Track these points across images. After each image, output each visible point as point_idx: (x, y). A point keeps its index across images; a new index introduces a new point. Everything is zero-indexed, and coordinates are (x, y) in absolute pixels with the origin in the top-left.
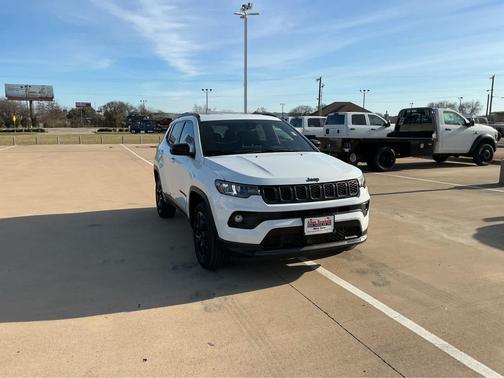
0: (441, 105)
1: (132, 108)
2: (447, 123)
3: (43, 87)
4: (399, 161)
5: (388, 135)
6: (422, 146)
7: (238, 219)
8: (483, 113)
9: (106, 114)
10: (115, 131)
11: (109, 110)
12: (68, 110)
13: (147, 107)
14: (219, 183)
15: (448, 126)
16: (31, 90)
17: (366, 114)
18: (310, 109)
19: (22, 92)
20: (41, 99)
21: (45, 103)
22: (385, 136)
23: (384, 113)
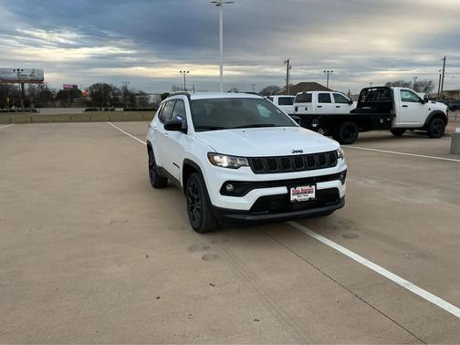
0: (397, 84)
1: (115, 89)
2: (403, 100)
3: (33, 71)
4: (361, 135)
5: (351, 112)
6: (382, 121)
7: (230, 188)
8: (435, 91)
9: (92, 95)
10: (101, 110)
11: (94, 91)
12: (57, 91)
13: (129, 89)
14: (211, 156)
15: (405, 103)
16: (23, 73)
17: (331, 93)
18: (279, 89)
19: (14, 75)
20: (32, 81)
21: (36, 85)
22: (349, 112)
23: (346, 92)
